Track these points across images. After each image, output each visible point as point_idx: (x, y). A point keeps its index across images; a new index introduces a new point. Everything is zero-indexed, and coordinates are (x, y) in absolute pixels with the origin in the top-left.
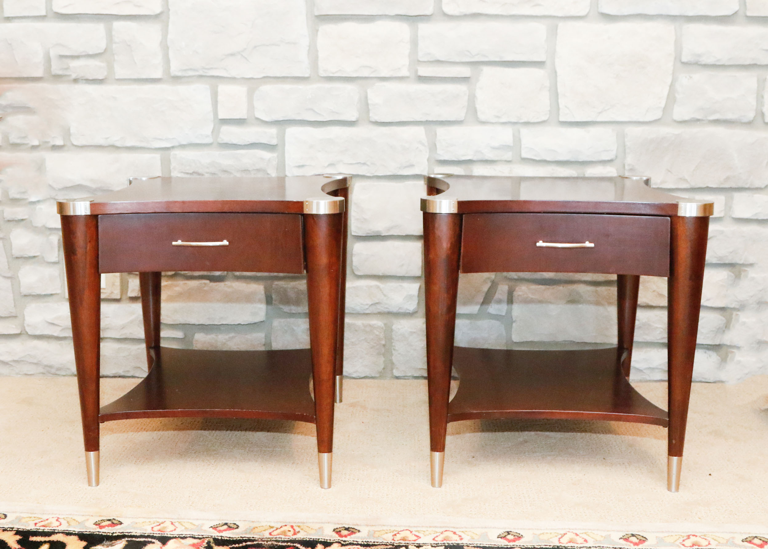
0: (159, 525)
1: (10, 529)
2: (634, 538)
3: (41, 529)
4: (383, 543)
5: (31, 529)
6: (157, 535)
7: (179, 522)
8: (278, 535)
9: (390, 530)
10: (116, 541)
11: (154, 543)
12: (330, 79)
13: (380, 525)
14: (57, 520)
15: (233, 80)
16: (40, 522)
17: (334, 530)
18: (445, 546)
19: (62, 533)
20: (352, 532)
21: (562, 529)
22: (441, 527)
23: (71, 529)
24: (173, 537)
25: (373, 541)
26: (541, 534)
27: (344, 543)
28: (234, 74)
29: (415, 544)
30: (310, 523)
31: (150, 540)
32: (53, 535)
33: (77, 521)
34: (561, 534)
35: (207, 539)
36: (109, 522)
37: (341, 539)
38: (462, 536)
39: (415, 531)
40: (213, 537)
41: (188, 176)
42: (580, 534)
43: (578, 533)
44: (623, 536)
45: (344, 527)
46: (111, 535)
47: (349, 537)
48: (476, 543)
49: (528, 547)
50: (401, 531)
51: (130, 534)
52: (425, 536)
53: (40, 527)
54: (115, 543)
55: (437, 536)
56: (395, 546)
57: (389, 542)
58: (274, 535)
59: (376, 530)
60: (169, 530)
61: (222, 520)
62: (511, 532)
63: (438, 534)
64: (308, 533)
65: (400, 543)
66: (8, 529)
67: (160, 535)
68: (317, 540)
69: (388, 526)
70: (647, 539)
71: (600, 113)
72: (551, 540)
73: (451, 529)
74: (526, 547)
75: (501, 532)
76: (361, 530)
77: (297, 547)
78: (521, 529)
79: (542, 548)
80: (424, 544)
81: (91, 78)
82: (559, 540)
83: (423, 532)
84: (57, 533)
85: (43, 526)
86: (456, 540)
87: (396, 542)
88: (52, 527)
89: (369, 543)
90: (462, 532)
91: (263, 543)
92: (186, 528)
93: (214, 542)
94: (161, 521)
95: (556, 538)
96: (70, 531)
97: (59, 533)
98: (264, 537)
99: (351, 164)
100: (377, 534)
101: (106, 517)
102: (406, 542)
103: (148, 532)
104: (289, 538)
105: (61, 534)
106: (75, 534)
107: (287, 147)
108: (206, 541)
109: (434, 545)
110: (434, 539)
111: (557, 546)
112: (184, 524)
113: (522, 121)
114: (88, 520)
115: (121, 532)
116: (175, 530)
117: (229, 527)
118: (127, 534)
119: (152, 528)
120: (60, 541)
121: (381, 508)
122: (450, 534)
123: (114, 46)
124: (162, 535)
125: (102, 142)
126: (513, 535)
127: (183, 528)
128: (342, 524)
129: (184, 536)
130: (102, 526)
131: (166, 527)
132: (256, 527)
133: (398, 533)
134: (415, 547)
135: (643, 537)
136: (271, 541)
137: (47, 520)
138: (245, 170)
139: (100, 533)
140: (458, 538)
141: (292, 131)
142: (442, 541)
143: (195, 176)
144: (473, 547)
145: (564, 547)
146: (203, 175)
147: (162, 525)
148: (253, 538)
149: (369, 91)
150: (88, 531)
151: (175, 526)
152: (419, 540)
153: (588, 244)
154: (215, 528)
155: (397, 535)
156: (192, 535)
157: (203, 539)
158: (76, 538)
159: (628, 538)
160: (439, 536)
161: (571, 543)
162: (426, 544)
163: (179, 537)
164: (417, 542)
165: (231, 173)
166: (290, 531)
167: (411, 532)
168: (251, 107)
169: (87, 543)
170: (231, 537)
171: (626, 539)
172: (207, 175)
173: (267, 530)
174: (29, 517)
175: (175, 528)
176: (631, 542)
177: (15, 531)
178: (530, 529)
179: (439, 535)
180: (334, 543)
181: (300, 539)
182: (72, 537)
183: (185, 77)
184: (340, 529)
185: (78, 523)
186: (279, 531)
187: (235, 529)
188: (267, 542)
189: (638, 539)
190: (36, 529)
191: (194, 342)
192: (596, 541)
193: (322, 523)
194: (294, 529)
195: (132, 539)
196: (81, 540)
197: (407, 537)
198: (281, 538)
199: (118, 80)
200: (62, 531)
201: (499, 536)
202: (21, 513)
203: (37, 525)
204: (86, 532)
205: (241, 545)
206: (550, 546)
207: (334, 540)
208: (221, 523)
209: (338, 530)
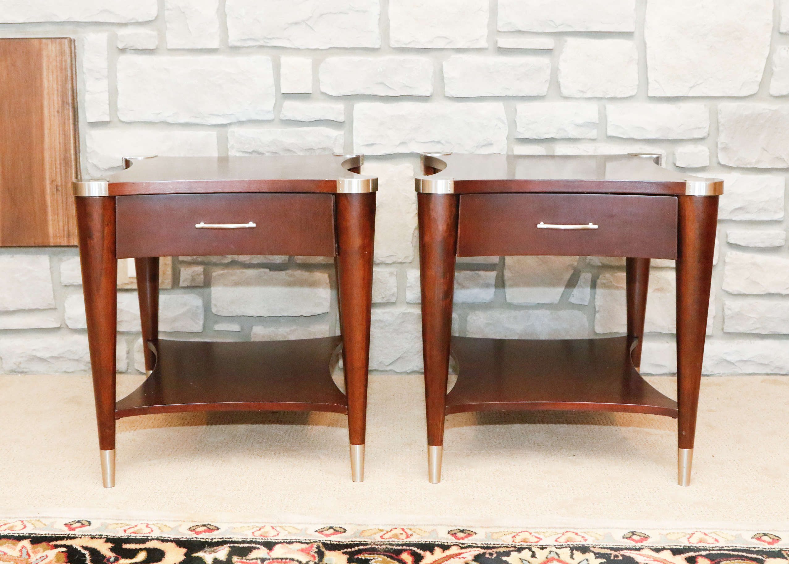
0: (260, 530)
1: (99, 537)
2: (766, 537)
3: (133, 536)
4: (504, 546)
5: (121, 536)
6: (260, 541)
7: (281, 527)
8: (390, 538)
9: (507, 531)
10: (218, 548)
11: (258, 548)
12: (403, 50)
13: (496, 527)
14: (147, 526)
15: (296, 50)
16: (128, 529)
17: (449, 533)
18: (570, 547)
19: (157, 539)
20: (469, 534)
21: (689, 528)
22: (560, 528)
23: (165, 535)
24: (278, 542)
25: (492, 543)
26: (668, 534)
27: (463, 546)
28: (297, 44)
29: (538, 546)
30: (421, 525)
31: (254, 545)
32: (147, 542)
33: (169, 527)
34: (688, 534)
35: (316, 544)
36: (205, 528)
37: (458, 541)
38: (585, 537)
39: (534, 532)
40: (322, 542)
41: (248, 155)
42: (709, 533)
43: (707, 533)
44: (754, 536)
45: (458, 529)
46: (210, 541)
47: (466, 539)
48: (602, 544)
49: (657, 547)
50: (519, 533)
51: (230, 540)
52: (546, 537)
53: (131, 533)
54: (217, 549)
55: (559, 538)
56: (518, 548)
57: (510, 544)
58: (387, 539)
59: (493, 532)
60: (272, 535)
61: (327, 524)
62: (635, 532)
63: (559, 535)
64: (421, 536)
65: (522, 545)
66: (97, 537)
67: (264, 540)
68: (434, 543)
69: (504, 527)
70: (780, 538)
71: (691, 87)
72: (680, 540)
73: (572, 530)
74: (656, 547)
75: (625, 532)
76: (477, 533)
77: (414, 551)
78: (646, 529)
79: (673, 548)
80: (547, 545)
81: (140, 48)
82: (689, 541)
83: (543, 534)
84: (151, 540)
85: (133, 533)
86: (580, 541)
87: (517, 544)
88: (144, 534)
89: (489, 545)
90: (585, 532)
91: (377, 547)
92: (289, 533)
93: (324, 547)
94: (260, 525)
95: (684, 537)
96: (165, 537)
97: (153, 539)
98: (376, 541)
99: (424, 142)
100: (495, 536)
101: (200, 522)
102: (528, 544)
103: (250, 537)
104: (403, 542)
105: (155, 541)
106: (171, 541)
107: (355, 124)
108: (315, 546)
109: (558, 547)
110: (556, 541)
111: (688, 546)
112: (286, 529)
113: (609, 96)
114: (180, 525)
115: (221, 537)
116: (278, 534)
117: (335, 530)
118: (227, 540)
119: (253, 533)
120: (157, 549)
121: (490, 510)
122: (573, 536)
123: (166, 13)
124: (266, 540)
125: (153, 118)
126: (638, 535)
127: (286, 533)
128: (456, 526)
129: (289, 540)
130: (198, 532)
131: (267, 532)
132: (365, 531)
133: (517, 535)
134: (539, 549)
135: (775, 536)
136: (384, 544)
137: (136, 526)
138: (310, 149)
139: (198, 540)
140: (582, 540)
141: (360, 107)
142: (566, 542)
143: (254, 155)
144: (599, 548)
145: (696, 547)
146: (263, 154)
147: (262, 530)
148: (365, 541)
149: (445, 64)
150: (185, 537)
151: (277, 531)
152: (541, 541)
153: (591, 226)
154: (321, 531)
155: (516, 536)
156: (298, 539)
157: (311, 544)
158: (173, 545)
159: (760, 537)
160: (561, 538)
161: (702, 543)
162: (549, 545)
163: (284, 542)
164: (539, 543)
165: (295, 152)
166: (402, 534)
167: (531, 534)
168: (316, 81)
169: (187, 550)
170: (341, 541)
171: (758, 538)
172: (267, 154)
173: (377, 533)
174: (115, 524)
175: (277, 533)
176: (764, 541)
177: (104, 538)
178: (654, 529)
179: (561, 536)
180: (452, 545)
181: (415, 542)
182: (169, 543)
183: (244, 47)
184: (455, 531)
185: (170, 529)
186: (389, 535)
187: (343, 532)
188: (381, 546)
189: (770, 538)
190: (126, 536)
191: (252, 335)
192: (728, 540)
193: (434, 525)
194: (406, 532)
195: (234, 545)
196: (180, 547)
197: (528, 539)
198: (395, 542)
199: (169, 50)
200: (155, 538)
201: (624, 537)
202: (106, 519)
203: (127, 532)
204: (182, 538)
205: (353, 549)
206: (680, 546)
207: (452, 543)
208: (325, 526)
209: (453, 532)
